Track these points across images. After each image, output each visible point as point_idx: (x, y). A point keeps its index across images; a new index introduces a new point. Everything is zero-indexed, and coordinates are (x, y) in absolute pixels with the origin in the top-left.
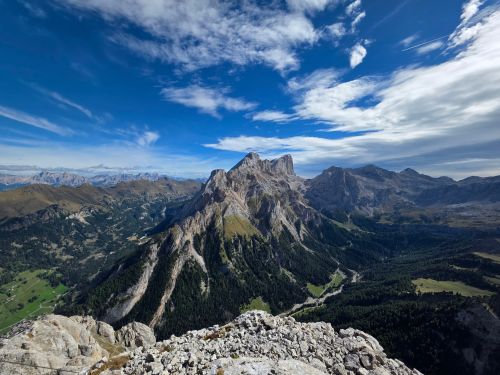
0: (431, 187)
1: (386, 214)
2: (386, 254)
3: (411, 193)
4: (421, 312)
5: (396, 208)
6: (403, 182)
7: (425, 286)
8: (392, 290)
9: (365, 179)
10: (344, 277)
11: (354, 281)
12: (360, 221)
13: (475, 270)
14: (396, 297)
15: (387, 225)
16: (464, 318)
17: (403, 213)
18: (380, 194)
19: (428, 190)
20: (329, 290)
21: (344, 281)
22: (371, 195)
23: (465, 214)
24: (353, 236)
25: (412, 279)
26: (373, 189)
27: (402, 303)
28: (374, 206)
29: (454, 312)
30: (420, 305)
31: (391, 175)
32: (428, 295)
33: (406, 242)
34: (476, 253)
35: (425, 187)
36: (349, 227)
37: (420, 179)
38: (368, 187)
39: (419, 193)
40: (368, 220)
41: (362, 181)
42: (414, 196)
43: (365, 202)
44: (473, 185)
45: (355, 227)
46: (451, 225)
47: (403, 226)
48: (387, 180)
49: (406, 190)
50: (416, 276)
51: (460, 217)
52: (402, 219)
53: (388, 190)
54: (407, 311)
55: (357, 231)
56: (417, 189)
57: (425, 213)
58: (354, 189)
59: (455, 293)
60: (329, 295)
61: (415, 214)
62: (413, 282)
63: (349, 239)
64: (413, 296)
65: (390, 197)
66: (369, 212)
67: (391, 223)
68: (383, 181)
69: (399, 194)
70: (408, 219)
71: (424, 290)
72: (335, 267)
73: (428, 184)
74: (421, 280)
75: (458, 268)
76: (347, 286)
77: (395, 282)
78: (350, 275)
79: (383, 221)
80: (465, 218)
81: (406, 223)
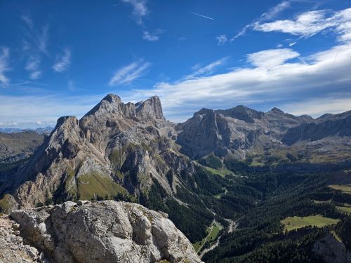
0: (294, 126)
1: (257, 156)
2: (259, 198)
3: (278, 132)
4: (287, 251)
5: (267, 149)
6: (270, 121)
7: (293, 224)
8: (264, 234)
9: (236, 120)
10: (221, 228)
11: (231, 230)
12: (234, 165)
13: (330, 201)
14: (266, 240)
15: (258, 167)
16: (318, 249)
17: (273, 153)
18: (251, 136)
19: (292, 129)
20: (207, 246)
21: (221, 232)
22: (242, 136)
23: (321, 150)
24: (227, 182)
25: (281, 219)
26: (244, 131)
27: (272, 244)
28: (246, 148)
29: (311, 244)
30: (285, 244)
31: (259, 115)
32: (293, 232)
33: (276, 182)
34: (330, 186)
35: (290, 126)
36: (223, 172)
37: (286, 118)
38: (239, 129)
39: (284, 133)
40: (241, 164)
41: (233, 123)
42: (281, 136)
43: (237, 143)
44: (326, 122)
45: (229, 173)
46: (312, 161)
47: (273, 167)
48: (256, 120)
49: (274, 130)
50: (284, 216)
51: (319, 153)
52: (271, 160)
53: (258, 131)
54: (274, 252)
55: (231, 176)
56: (283, 129)
57: (290, 152)
58: (226, 133)
59: (313, 226)
60: (206, 251)
61: (282, 154)
62: (282, 222)
63: (223, 186)
64: (281, 237)
65: (260, 138)
66: (241, 155)
67: (262, 165)
68: (253, 122)
69: (268, 134)
70: (276, 159)
71: (290, 229)
72: (211, 218)
73: (292, 123)
74: (289, 219)
75: (317, 202)
76: (224, 237)
77: (266, 225)
78: (226, 225)
79: (254, 164)
80: (323, 153)
81: (275, 164)
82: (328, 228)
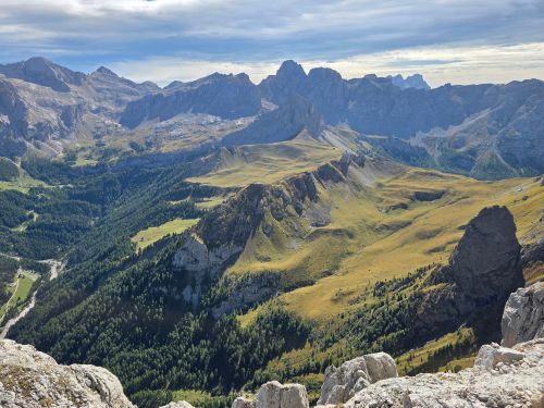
0: (135, 98)
1: (83, 149)
2: (95, 213)
3: (112, 108)
4: (142, 275)
5: (98, 137)
6: (98, 90)
7: (147, 238)
8: (109, 263)
9: (33, 86)
10: (34, 277)
11: (54, 275)
12: (40, 169)
13: (188, 199)
14: (114, 270)
15: (88, 166)
16: (180, 260)
17: (108, 142)
18: (67, 115)
19: (131, 104)
20: (12, 313)
21: (36, 285)
22: (52, 117)
23: (174, 133)
24: (35, 199)
25: (131, 236)
26: (54, 106)
27: (122, 274)
28: (62, 136)
29: (171, 257)
30: (138, 267)
31: (77, 78)
32: (149, 249)
33: (119, 186)
34: (188, 180)
35: (130, 99)
36: (23, 184)
37: (121, 85)
38: (43, 104)
39: (122, 109)
40: (56, 165)
41: (29, 93)
42: (118, 114)
43: (43, 131)
44: (177, 93)
45: (36, 183)
46: (163, 150)
47: (110, 164)
48: (73, 87)
49: (105, 104)
50: (135, 231)
51: (171, 138)
52: (106, 154)
53: (79, 106)
54: (127, 283)
55: (41, 189)
56: (119, 102)
57: (134, 139)
58: (17, 111)
59: (171, 233)
60: (12, 322)
61: (123, 144)
62: (133, 240)
63: (28, 208)
64: (134, 259)
65: (84, 118)
66: (55, 150)
67: (94, 163)
68: (68, 90)
69: (97, 111)
70: (115, 151)
71: (143, 246)
72: (14, 267)
73: (131, 93)
74: (142, 233)
75: (174, 203)
76: (42, 291)
77: (110, 250)
78: (44, 270)
79: (81, 162)
80: (176, 137)
81: (114, 159)
82: (188, 232)
